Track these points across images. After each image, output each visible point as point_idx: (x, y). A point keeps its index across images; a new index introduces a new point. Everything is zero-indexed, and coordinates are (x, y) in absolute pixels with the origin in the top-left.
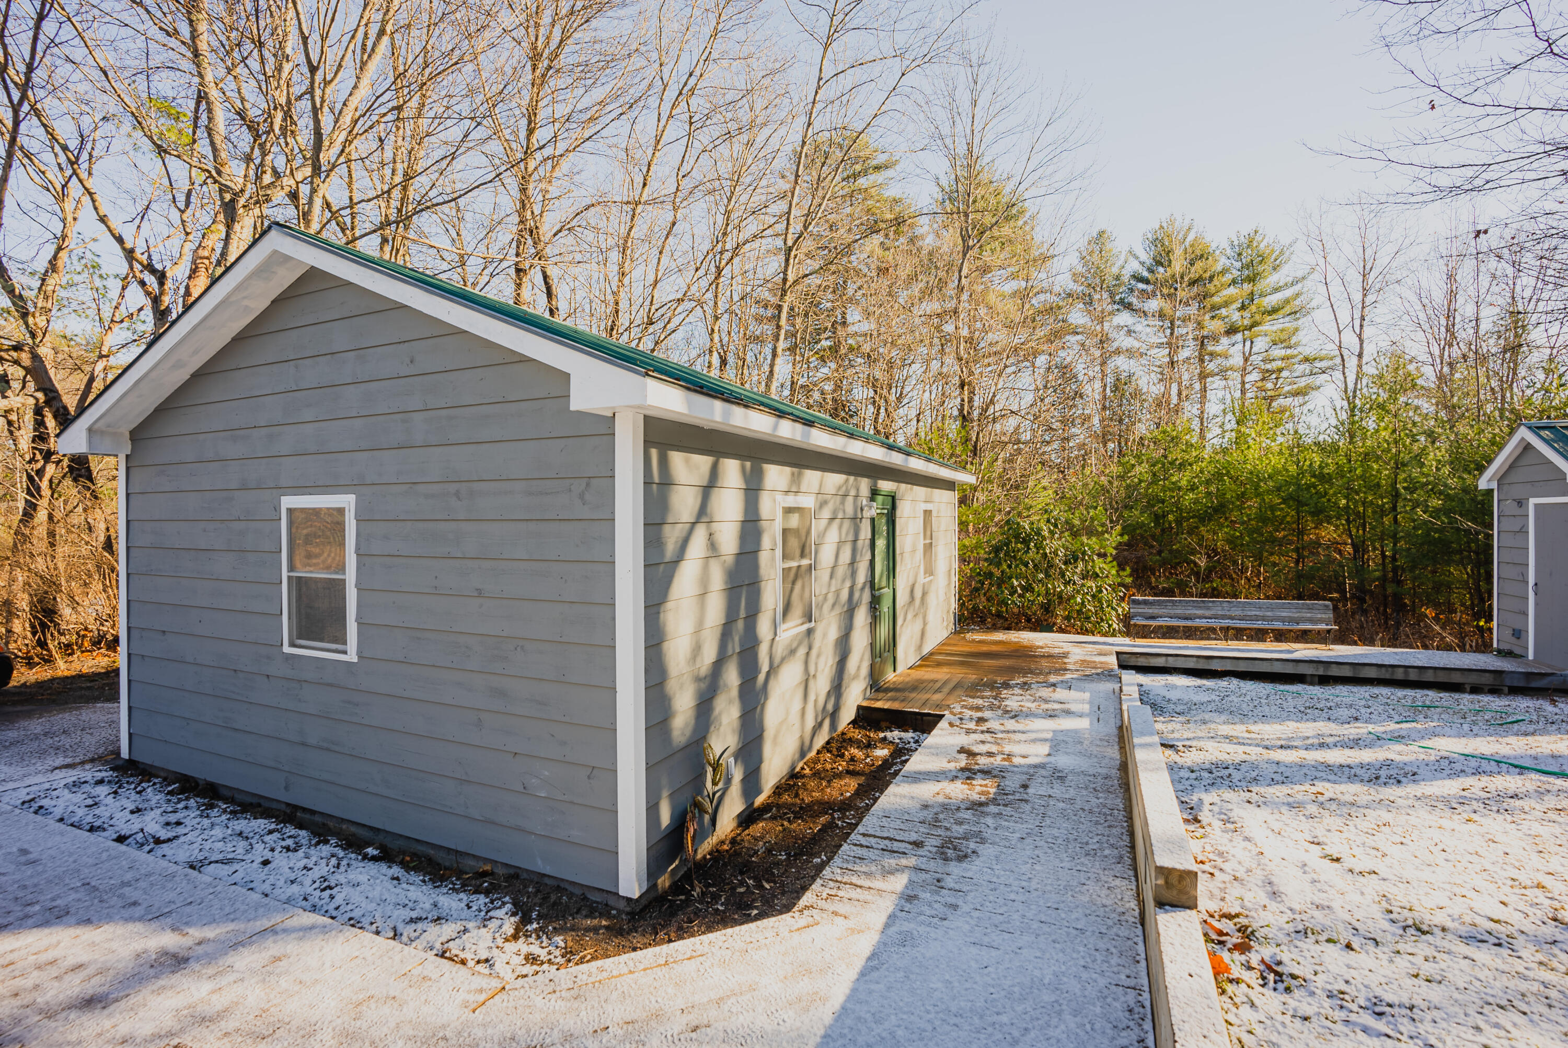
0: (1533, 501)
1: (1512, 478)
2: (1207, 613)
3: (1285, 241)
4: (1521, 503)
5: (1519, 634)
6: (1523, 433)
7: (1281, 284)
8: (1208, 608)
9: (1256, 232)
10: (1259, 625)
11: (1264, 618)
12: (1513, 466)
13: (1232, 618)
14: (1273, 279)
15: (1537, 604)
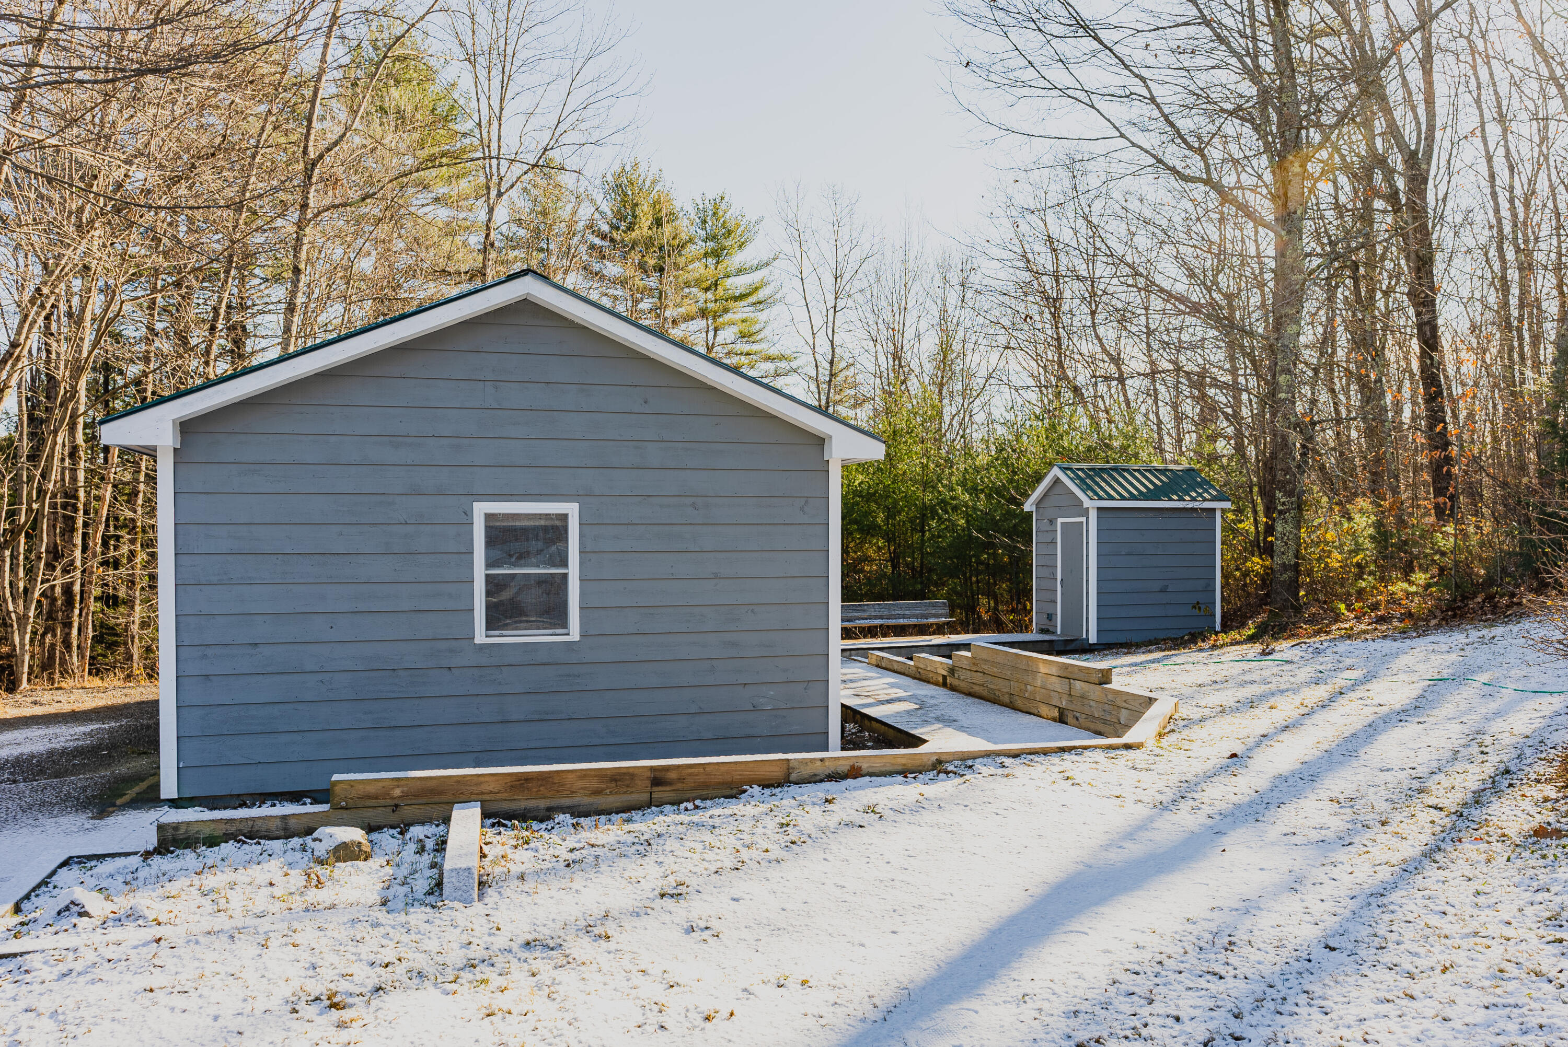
0: (1060, 520)
1: (1046, 503)
2: (865, 615)
3: (751, 216)
4: (1052, 522)
5: (1050, 617)
6: (1056, 471)
7: (747, 266)
8: (864, 611)
9: (722, 198)
10: (901, 622)
11: (904, 617)
12: (1046, 495)
13: (881, 617)
14: (737, 259)
15: (1062, 594)
